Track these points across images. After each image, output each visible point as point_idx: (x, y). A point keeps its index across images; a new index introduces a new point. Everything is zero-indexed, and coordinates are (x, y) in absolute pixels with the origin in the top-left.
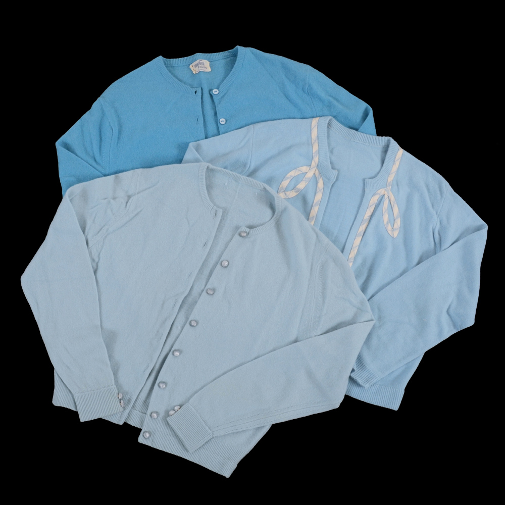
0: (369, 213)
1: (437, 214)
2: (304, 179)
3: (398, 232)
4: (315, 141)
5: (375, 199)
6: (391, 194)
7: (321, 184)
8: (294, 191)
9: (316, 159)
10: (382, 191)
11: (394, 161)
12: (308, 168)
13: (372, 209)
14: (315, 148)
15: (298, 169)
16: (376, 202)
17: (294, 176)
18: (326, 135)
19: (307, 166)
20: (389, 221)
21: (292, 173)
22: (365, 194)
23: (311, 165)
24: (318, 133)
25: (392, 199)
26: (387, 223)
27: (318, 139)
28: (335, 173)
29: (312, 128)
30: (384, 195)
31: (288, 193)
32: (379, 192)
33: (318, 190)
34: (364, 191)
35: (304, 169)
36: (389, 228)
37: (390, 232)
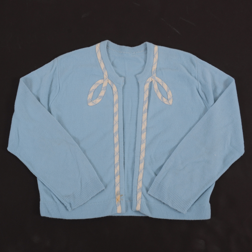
0: (146, 96)
1: (196, 78)
2: (102, 89)
3: (172, 101)
4: (101, 61)
5: (147, 86)
6: (157, 78)
7: (115, 89)
8: (98, 98)
9: (106, 73)
10: (150, 80)
11: (154, 55)
12: (103, 80)
13: (147, 93)
14: (102, 66)
15: (96, 83)
16: (148, 87)
17: (95, 89)
18: (107, 55)
19: (101, 79)
20: (163, 96)
21: (94, 87)
22: (140, 85)
23: (104, 78)
24: (101, 55)
25: (160, 80)
26: (162, 98)
27: (102, 59)
28: (123, 79)
29: (97, 52)
30: (152, 81)
31: (94, 101)
32: (148, 80)
33: (114, 93)
34: (138, 83)
35: (100, 81)
36: (165, 100)
37: (166, 103)
